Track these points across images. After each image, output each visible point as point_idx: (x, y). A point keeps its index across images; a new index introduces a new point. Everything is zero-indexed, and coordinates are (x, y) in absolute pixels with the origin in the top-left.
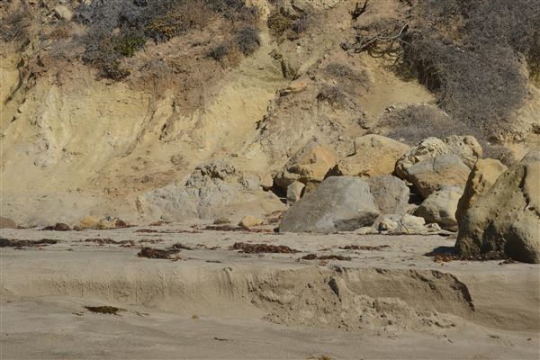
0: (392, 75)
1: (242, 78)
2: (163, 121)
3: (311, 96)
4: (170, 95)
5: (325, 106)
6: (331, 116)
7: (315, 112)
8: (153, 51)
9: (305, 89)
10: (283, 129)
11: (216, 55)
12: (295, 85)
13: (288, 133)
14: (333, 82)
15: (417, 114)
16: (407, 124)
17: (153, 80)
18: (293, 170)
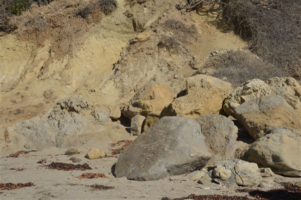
0: (214, 28)
1: (103, 31)
2: (41, 64)
3: (153, 44)
4: (48, 44)
5: (164, 52)
6: (169, 60)
7: (157, 56)
8: (37, 11)
9: (148, 39)
10: (131, 70)
11: (83, 14)
12: (141, 36)
13: (135, 73)
14: (170, 34)
15: (234, 58)
16: (227, 66)
17: (35, 33)
18: (136, 105)
